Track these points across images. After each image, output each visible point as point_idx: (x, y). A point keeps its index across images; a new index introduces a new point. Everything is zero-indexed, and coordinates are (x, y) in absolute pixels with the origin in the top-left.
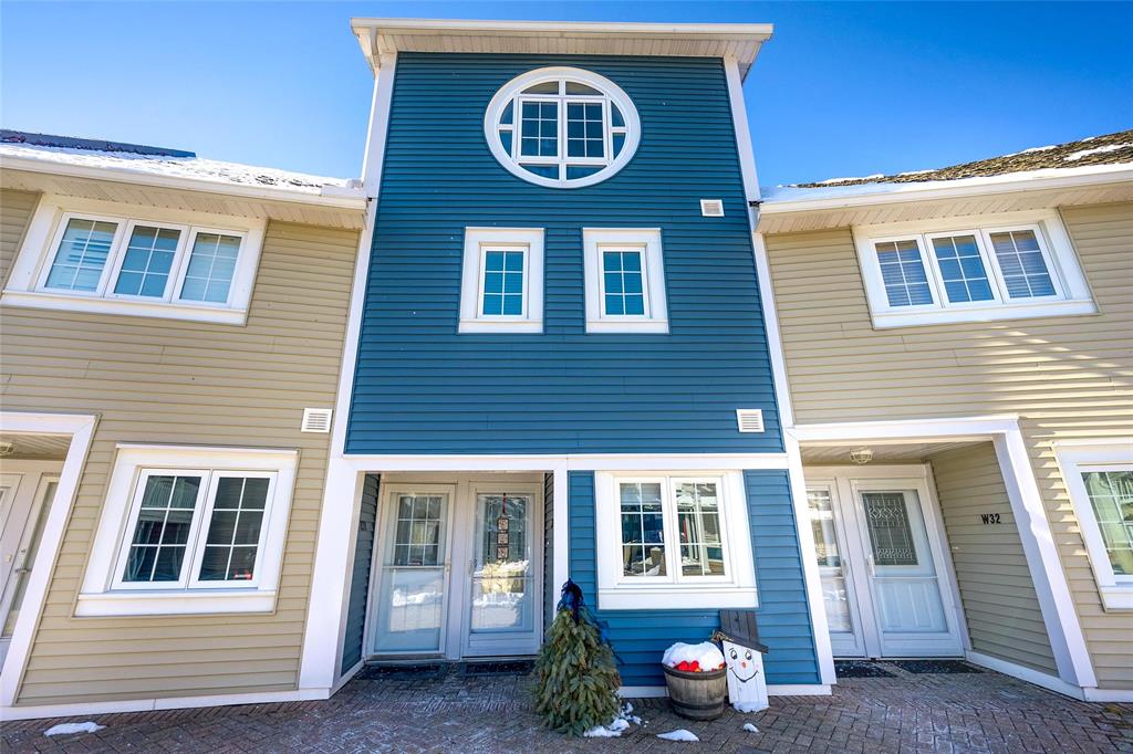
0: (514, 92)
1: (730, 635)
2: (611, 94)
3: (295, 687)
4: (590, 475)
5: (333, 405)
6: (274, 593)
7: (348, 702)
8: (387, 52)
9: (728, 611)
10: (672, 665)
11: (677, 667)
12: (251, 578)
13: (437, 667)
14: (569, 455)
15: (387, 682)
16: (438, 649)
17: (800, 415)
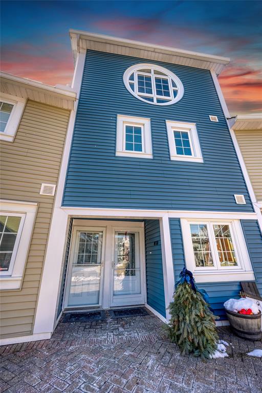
0: (134, 70)
1: (248, 293)
2: (171, 76)
3: (31, 333)
4: (179, 220)
5: (57, 183)
6: (21, 278)
7: (62, 340)
8: (83, 48)
9: (245, 282)
10: (236, 312)
11: (239, 312)
12: (7, 270)
13: (99, 313)
14: (169, 211)
15: (78, 324)
16: (98, 304)
17: (259, 198)
